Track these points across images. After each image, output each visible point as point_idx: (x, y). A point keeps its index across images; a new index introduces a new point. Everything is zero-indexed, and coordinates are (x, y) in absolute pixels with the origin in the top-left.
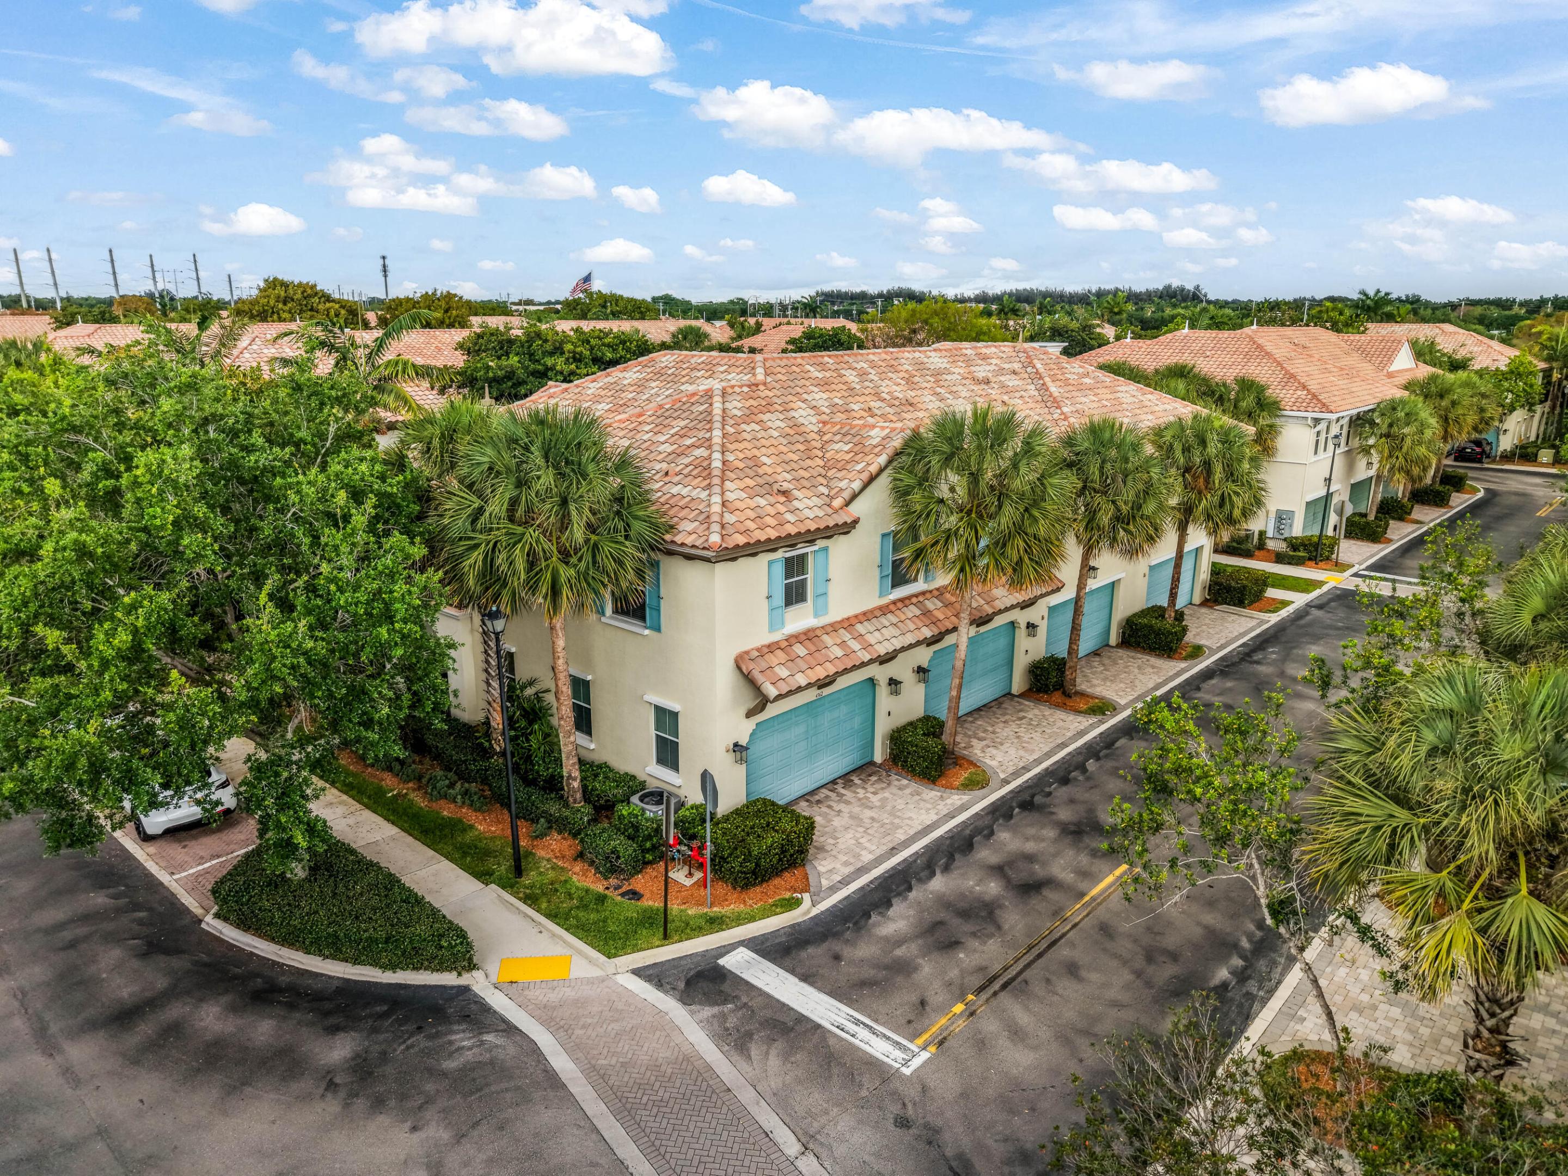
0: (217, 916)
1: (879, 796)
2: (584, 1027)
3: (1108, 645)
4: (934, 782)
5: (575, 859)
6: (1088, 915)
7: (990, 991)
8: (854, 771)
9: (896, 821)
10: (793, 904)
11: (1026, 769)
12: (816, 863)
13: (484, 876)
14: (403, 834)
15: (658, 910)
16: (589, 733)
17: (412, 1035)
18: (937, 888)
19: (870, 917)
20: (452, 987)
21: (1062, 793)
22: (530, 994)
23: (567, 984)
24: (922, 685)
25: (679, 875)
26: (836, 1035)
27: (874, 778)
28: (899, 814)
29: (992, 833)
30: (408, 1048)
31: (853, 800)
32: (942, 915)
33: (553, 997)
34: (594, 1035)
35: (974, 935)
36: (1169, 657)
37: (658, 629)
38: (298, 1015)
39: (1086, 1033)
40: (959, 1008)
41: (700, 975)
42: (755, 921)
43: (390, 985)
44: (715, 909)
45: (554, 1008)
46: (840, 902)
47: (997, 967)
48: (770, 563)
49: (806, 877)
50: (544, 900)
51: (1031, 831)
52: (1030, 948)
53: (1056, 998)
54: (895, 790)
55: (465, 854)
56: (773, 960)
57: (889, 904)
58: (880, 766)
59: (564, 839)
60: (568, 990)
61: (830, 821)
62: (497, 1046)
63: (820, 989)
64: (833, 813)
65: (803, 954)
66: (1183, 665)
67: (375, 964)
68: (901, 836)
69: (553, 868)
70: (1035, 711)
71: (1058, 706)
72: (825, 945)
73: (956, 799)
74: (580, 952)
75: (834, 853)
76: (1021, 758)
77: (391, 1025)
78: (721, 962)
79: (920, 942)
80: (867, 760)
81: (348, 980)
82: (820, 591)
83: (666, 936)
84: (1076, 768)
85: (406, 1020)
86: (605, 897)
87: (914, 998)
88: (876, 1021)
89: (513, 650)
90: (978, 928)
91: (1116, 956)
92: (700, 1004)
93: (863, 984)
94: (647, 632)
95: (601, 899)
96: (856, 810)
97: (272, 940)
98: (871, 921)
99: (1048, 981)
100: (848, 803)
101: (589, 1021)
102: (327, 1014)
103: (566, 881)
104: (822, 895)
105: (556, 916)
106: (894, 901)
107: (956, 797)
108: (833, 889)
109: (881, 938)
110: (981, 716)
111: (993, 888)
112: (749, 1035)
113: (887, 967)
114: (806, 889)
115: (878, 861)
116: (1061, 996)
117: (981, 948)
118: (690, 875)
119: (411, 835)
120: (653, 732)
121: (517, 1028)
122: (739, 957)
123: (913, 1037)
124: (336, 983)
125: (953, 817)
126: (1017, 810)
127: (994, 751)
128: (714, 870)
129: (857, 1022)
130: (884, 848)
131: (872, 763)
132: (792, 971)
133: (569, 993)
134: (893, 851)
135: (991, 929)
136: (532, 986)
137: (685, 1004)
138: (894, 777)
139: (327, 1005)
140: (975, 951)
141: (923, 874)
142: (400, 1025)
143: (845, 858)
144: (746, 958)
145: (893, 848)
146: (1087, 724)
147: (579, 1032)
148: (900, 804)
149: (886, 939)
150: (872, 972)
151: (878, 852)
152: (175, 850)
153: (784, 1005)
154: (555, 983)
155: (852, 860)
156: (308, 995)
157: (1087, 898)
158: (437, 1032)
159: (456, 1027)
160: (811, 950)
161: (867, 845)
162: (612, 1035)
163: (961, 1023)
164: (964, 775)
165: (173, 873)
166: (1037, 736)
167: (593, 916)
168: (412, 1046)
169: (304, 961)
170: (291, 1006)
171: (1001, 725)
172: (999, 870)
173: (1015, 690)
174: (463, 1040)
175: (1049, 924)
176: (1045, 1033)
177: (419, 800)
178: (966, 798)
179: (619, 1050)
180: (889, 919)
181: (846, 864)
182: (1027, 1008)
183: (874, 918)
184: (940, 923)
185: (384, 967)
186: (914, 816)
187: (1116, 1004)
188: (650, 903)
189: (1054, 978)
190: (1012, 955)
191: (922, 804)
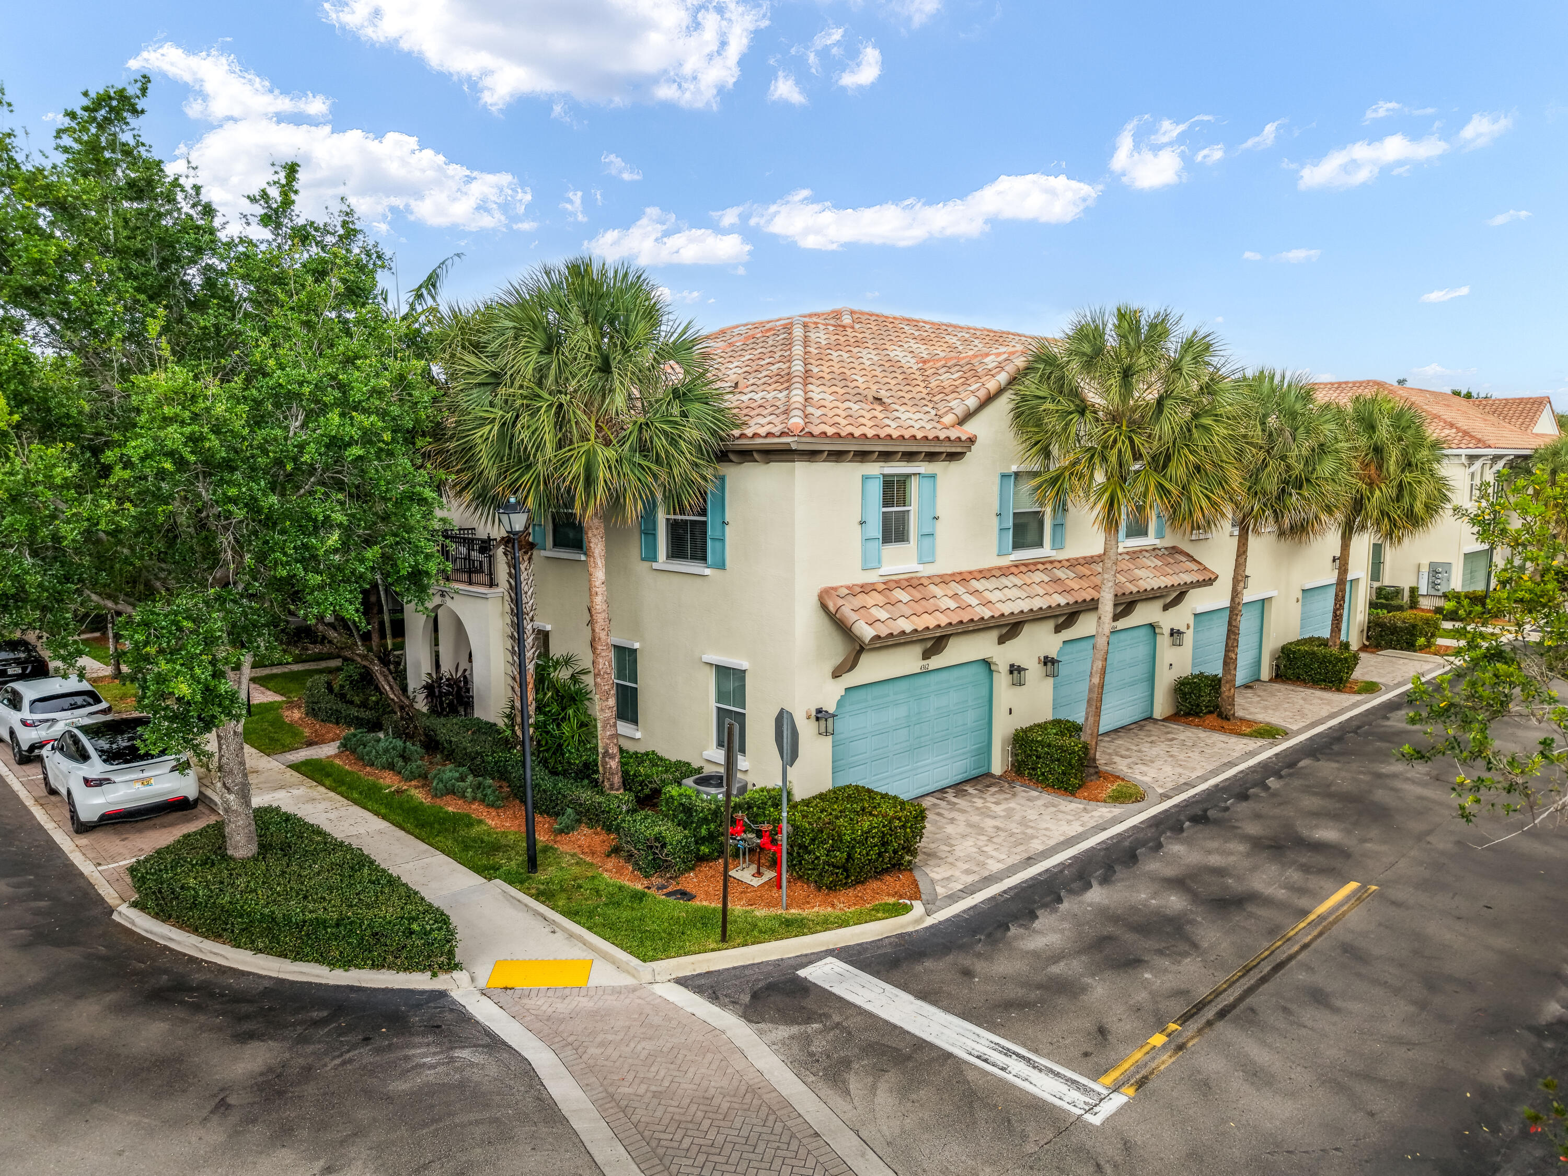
0: (135, 905)
1: (1004, 806)
2: (602, 1044)
3: (1259, 680)
4: (1073, 794)
5: (608, 856)
6: (1321, 934)
7: (1200, 1021)
8: (967, 781)
9: (1029, 831)
10: (899, 910)
11: (1189, 785)
12: (927, 870)
13: (487, 871)
14: (394, 828)
15: (714, 910)
16: (635, 721)
17: (354, 1047)
18: (1097, 900)
19: (1008, 929)
20: (423, 992)
21: (1243, 807)
22: (530, 1003)
23: (583, 992)
24: (1051, 681)
25: (744, 874)
26: (976, 1068)
27: (993, 789)
28: (1031, 824)
29: (1159, 846)
30: (344, 1063)
31: (969, 809)
32: (1110, 929)
33: (562, 1007)
34: (615, 1055)
35: (1160, 952)
36: (1338, 690)
37: (721, 566)
38: (202, 1018)
39: (1367, 1077)
40: (1158, 1040)
41: (772, 988)
42: (848, 925)
43: (338, 987)
44: (793, 911)
45: (562, 1021)
46: (964, 911)
47: (1203, 992)
48: (865, 478)
49: (915, 883)
50: (564, 895)
51: (1214, 844)
52: (1247, 971)
53: (1303, 1032)
54: (1023, 801)
55: (466, 848)
56: (876, 974)
57: (1033, 916)
58: (1000, 778)
59: (597, 834)
60: (586, 999)
61: (940, 828)
62: (472, 1065)
63: (947, 1009)
64: (944, 821)
65: (919, 968)
66: (1358, 698)
67: (323, 959)
68: (1037, 846)
69: (577, 863)
70: (1186, 734)
71: (1213, 729)
72: (950, 958)
73: (1105, 812)
74: (605, 956)
75: (950, 860)
76: (1180, 775)
77: (328, 1034)
78: (802, 973)
79: (1084, 958)
80: (983, 770)
81: (283, 981)
82: (926, 531)
83: (724, 938)
84: (1255, 785)
85: (350, 1029)
86: (644, 894)
87: (1088, 1024)
88: (1036, 1051)
89: (548, 628)
90: (1164, 945)
91: (1376, 982)
92: (772, 1022)
93: (1008, 1005)
94: (707, 571)
95: (639, 897)
96: (975, 819)
97: (195, 930)
98: (1009, 934)
99: (1285, 1009)
100: (963, 811)
101: (610, 1037)
102: (241, 1018)
103: (593, 877)
104: (938, 903)
105: (577, 913)
106: (1039, 913)
107: (1104, 810)
108: (953, 898)
109: (1027, 952)
110: (1120, 737)
111: (1175, 902)
112: (846, 1063)
113: (1039, 986)
114: (917, 896)
115: (1012, 870)
116: (1312, 1029)
117: (1174, 968)
118: (759, 874)
119: (403, 829)
120: (713, 705)
121: (504, 1043)
122: (827, 969)
123: (1096, 1075)
124: (266, 984)
125: (1105, 829)
126: (1187, 824)
127: (1144, 768)
128: (791, 867)
129: (1008, 1052)
130: (1015, 859)
131: (989, 775)
132: (905, 988)
133: (585, 1003)
134: (1030, 860)
135: (1183, 947)
136: (533, 994)
137: (750, 1021)
138: (1019, 789)
139: (245, 1008)
140: (1166, 970)
141: (1074, 886)
142: (340, 1035)
143: (966, 866)
144: (837, 969)
145: (1029, 858)
146: (1256, 746)
147: (592, 1051)
148: (1032, 814)
149: (1035, 954)
150: (1021, 992)
151: (1010, 862)
152: (109, 842)
153: (895, 1027)
154: (567, 992)
155: (976, 869)
156: (222, 995)
157: (1312, 917)
158: (390, 1046)
159: (418, 1040)
160: (928, 964)
161: (994, 853)
162: (642, 1057)
163: (1166, 1060)
164: (1111, 788)
165: (100, 864)
166: (1195, 755)
167: (626, 914)
168: (350, 1061)
169: (229, 955)
170: (197, 1008)
171: (1148, 745)
172: (1179, 883)
173: (1158, 713)
174: (425, 1055)
175: (1266, 944)
176: (1301, 1076)
177: (419, 795)
178: (1117, 810)
179: (651, 1075)
180: (1034, 931)
181: (968, 872)
182: (1264, 1043)
183: (1014, 930)
184: (1109, 938)
185: (332, 964)
186: (1053, 827)
187: (1399, 1041)
188: (705, 903)
189: (1293, 1007)
190: (1221, 979)
191: (1060, 816)
